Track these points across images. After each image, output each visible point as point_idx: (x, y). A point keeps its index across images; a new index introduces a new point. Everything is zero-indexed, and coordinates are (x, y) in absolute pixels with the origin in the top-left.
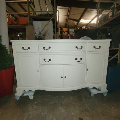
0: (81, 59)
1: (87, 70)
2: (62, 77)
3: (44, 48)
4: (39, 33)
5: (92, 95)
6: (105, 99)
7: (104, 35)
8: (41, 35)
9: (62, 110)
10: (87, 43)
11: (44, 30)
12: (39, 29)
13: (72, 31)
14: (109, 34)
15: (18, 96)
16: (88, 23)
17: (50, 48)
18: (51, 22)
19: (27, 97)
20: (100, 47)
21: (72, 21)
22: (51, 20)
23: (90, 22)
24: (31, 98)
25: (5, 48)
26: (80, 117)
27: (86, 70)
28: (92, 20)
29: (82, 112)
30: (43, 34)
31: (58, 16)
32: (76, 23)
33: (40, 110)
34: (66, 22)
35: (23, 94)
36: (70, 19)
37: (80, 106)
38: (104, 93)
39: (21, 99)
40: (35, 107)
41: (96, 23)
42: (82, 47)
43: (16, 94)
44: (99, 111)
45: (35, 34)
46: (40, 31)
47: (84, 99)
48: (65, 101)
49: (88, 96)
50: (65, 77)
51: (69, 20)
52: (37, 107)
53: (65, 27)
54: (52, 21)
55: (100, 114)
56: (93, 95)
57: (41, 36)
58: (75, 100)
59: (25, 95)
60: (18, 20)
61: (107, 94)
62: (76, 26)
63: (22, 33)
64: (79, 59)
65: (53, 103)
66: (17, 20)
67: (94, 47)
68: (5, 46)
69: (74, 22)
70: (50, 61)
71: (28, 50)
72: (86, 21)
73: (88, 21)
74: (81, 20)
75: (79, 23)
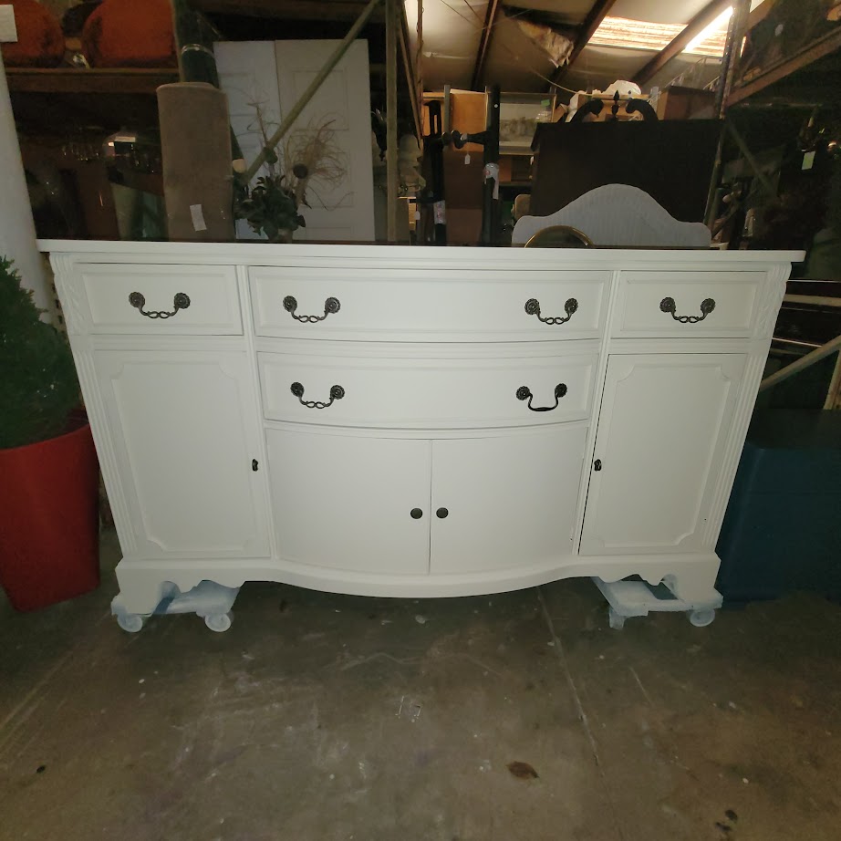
0: (561, 390)
1: (598, 465)
2: (417, 514)
3: (290, 304)
4: (259, 150)
5: (615, 621)
6: (695, 649)
7: (771, 167)
8: (279, 169)
9: (411, 708)
10: (617, 275)
11: (302, 120)
12: (259, 115)
13: (523, 122)
14: (808, 160)
15: (134, 615)
16: (659, 55)
17: (332, 306)
18: (360, 49)
19: (193, 621)
20: (708, 306)
21: (530, 30)
22: (360, 35)
24: (220, 623)
25: (13, 282)
26: (520, 759)
27: (589, 464)
28: (696, 22)
29: (537, 726)
30: (296, 159)
32: (558, 48)
33: (277, 706)
34: (485, 43)
35: (166, 600)
36: (512, 11)
37: (530, 687)
38: (691, 611)
39: (154, 626)
40: (242, 687)
41: (719, 52)
42: (571, 306)
43: (117, 602)
44: (645, 727)
45: (237, 153)
46: (269, 137)
47: (558, 641)
48: (435, 652)
49: (589, 625)
50: (442, 513)
51: (506, 23)
52: (256, 684)
53: (475, 84)
54: (364, 42)
55: (648, 743)
56: (621, 623)
57: (279, 179)
58: (502, 648)
59: (176, 607)
60: (93, 16)
61: (714, 613)
62: (557, 74)
63: (133, 139)
64: (543, 396)
65: (356, 662)
66: (88, 23)
67: (668, 305)
68: (9, 271)
69: (542, 38)
70: (335, 400)
71: (173, 314)
72: (641, 35)
73: (661, 37)
74: (601, 25)
75: (586, 47)
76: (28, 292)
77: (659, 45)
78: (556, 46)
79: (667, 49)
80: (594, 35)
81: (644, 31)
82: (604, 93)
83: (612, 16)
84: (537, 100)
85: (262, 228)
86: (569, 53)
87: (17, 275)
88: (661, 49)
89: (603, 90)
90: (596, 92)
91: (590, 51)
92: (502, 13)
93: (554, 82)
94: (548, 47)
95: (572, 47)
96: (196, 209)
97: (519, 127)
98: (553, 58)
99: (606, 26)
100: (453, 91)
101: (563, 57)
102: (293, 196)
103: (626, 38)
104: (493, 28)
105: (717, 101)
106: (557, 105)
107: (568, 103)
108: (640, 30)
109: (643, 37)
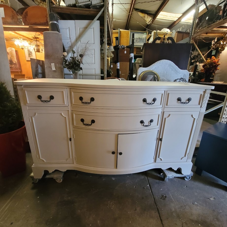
0: (151, 121)
1: (161, 140)
3: (81, 99)
8: (76, 55)
9: (111, 205)
16: (175, 22)
17: (92, 99)
20: (189, 99)
22: (97, 20)
23: (180, 18)
24: (59, 180)
28: (184, 14)
29: (145, 210)
30: (80, 53)
31: (113, 4)
34: (129, 18)
36: (137, 10)
42: (154, 100)
45: (64, 51)
51: (135, 12)
53: (127, 27)
54: (99, 22)
57: (76, 58)
62: (148, 26)
65: (96, 191)
67: (179, 99)
69: (144, 17)
70: (93, 124)
71: (49, 101)
72: (170, 16)
73: (175, 17)
74: (160, 14)
75: (156, 19)
76: (9, 91)
77: (175, 19)
78: (148, 19)
79: (177, 20)
80: (158, 16)
81: (171, 15)
82: (160, 31)
83: (162, 11)
84: (143, 33)
85: (71, 70)
86: (151, 21)
87: (6, 86)
88: (175, 20)
89: (160, 30)
90: (158, 31)
91: (157, 20)
92: (134, 10)
93: (147, 28)
94: (146, 19)
95: (152, 19)
96: (53, 65)
97: (138, 40)
98: (147, 22)
99: (161, 14)
100: (121, 30)
101: (150, 22)
102: (79, 62)
103: (166, 17)
104: (131, 14)
105: (190, 36)
106: (148, 34)
107: (151, 34)
108: (170, 15)
109: (171, 17)
